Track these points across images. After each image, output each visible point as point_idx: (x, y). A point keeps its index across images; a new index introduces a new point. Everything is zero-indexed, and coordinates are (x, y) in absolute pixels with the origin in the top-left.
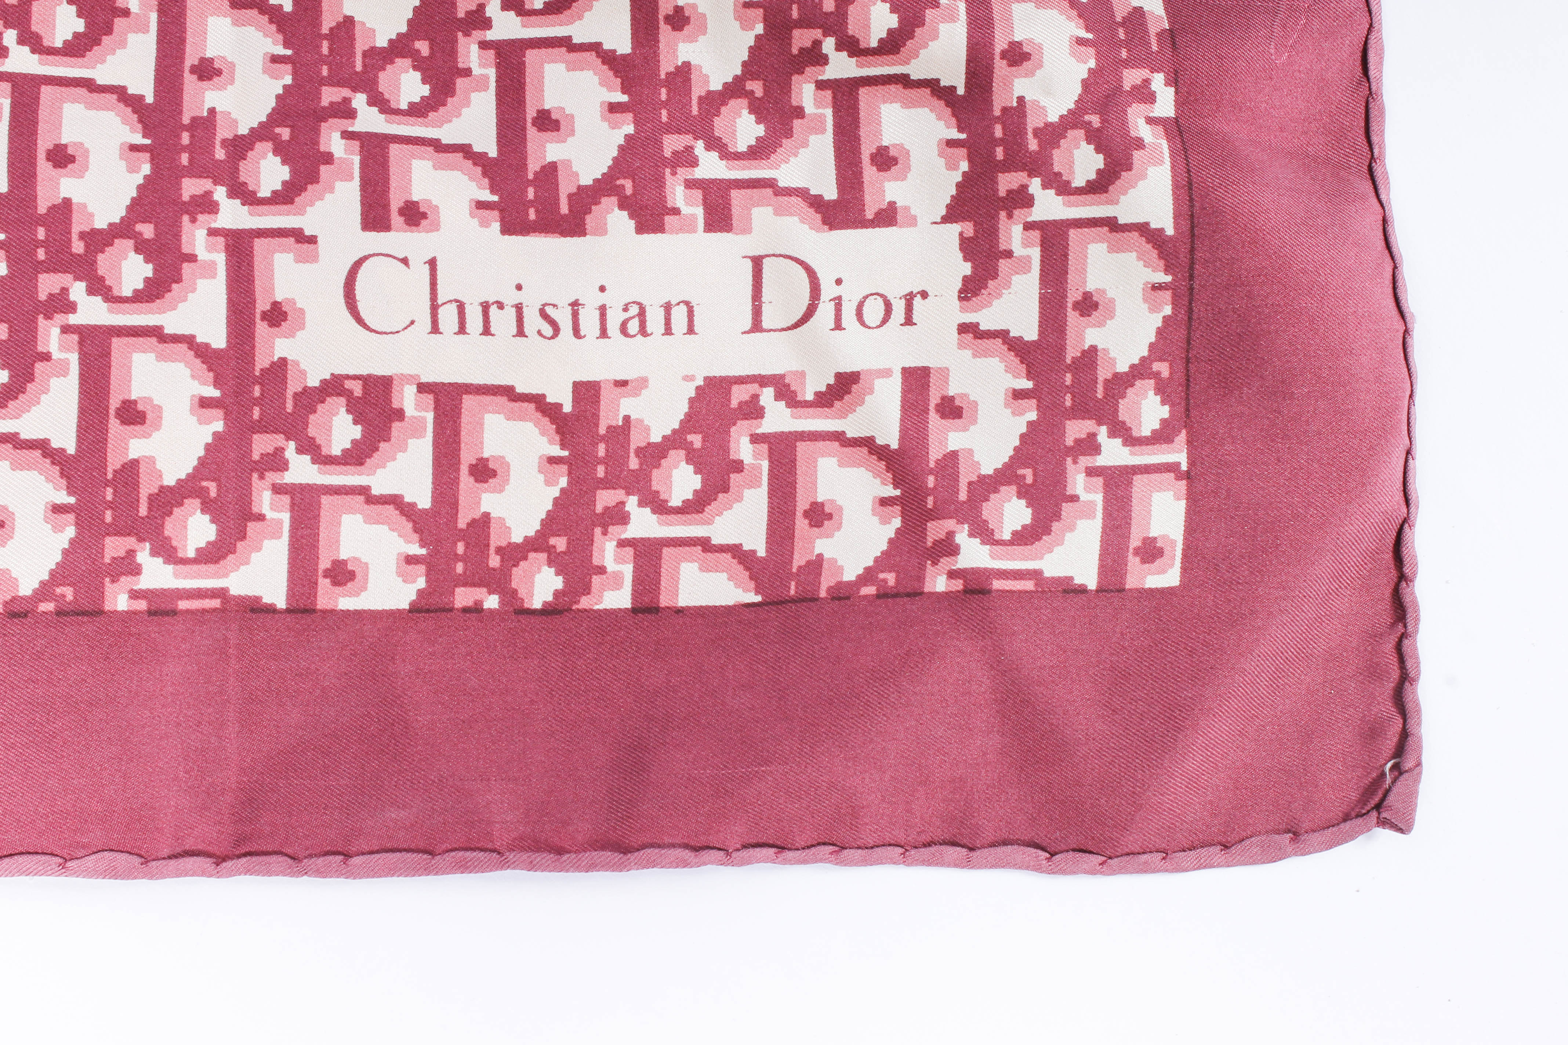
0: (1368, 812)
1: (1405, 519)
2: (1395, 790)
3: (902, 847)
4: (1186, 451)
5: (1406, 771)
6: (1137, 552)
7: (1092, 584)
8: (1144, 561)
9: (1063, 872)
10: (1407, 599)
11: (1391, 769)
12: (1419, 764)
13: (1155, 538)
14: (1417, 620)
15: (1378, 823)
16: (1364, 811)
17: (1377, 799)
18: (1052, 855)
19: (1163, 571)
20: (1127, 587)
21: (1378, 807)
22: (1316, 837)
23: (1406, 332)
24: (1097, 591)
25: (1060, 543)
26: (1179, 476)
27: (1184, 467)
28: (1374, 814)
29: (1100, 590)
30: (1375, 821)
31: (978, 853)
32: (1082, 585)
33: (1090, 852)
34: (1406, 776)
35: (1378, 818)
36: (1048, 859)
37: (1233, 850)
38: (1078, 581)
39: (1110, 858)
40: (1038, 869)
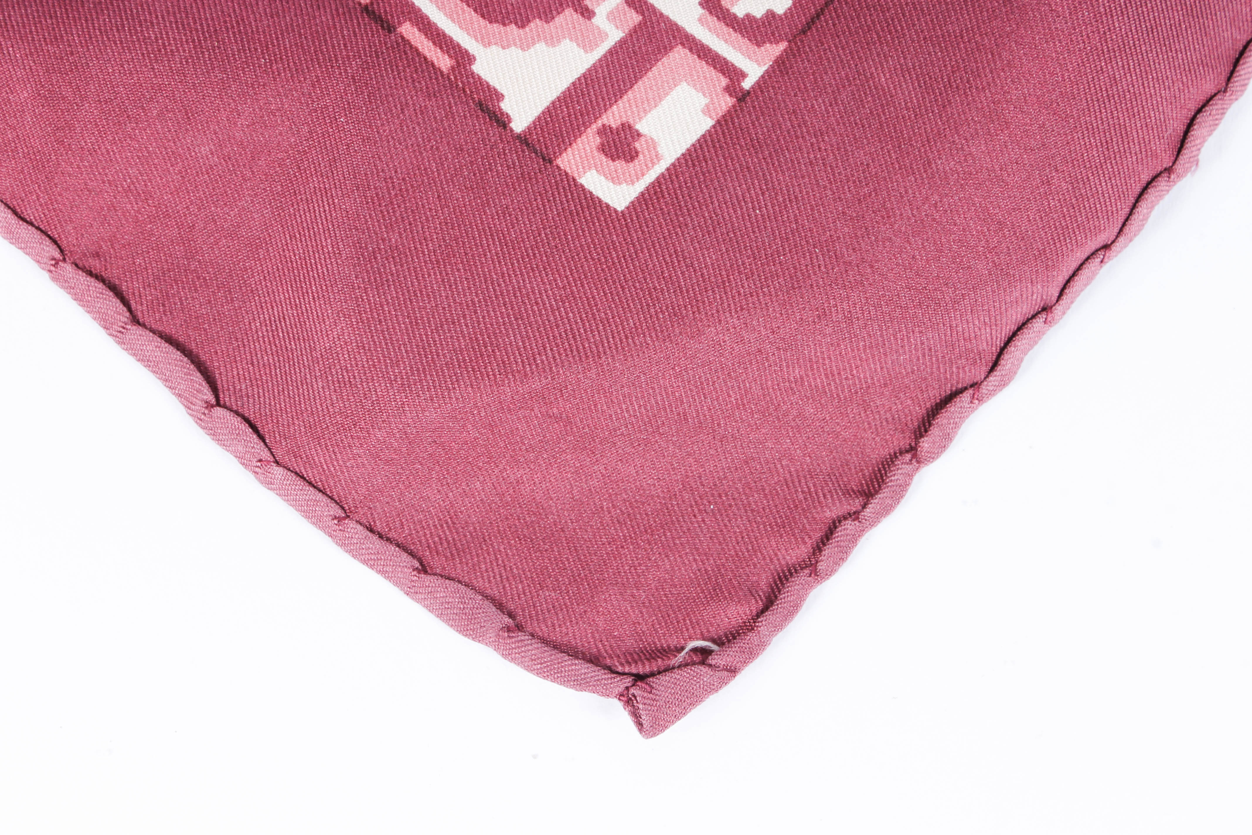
0: (624, 674)
1: (976, 383)
2: (676, 675)
3: (62, 251)
4: (765, 68)
5: (710, 666)
6: (604, 131)
7: (519, 125)
8: (603, 149)
9: (214, 434)
10: (896, 476)
11: (695, 650)
12: (733, 671)
13: (639, 135)
14: (887, 510)
15: (621, 695)
16: (620, 669)
17: (647, 669)
18: (218, 404)
19: (615, 180)
20: (559, 162)
21: (639, 678)
22: (535, 648)
23: (1169, 170)
24: (519, 137)
25: (525, 46)
26: (732, 89)
27: (747, 84)
28: (628, 681)
29: (524, 139)
30: (621, 689)
31: (139, 331)
32: (508, 116)
33: (262, 438)
34: (703, 669)
35: (627, 688)
36: (209, 406)
37: (428, 580)
38: (506, 106)
39: (277, 463)
40: (189, 405)
